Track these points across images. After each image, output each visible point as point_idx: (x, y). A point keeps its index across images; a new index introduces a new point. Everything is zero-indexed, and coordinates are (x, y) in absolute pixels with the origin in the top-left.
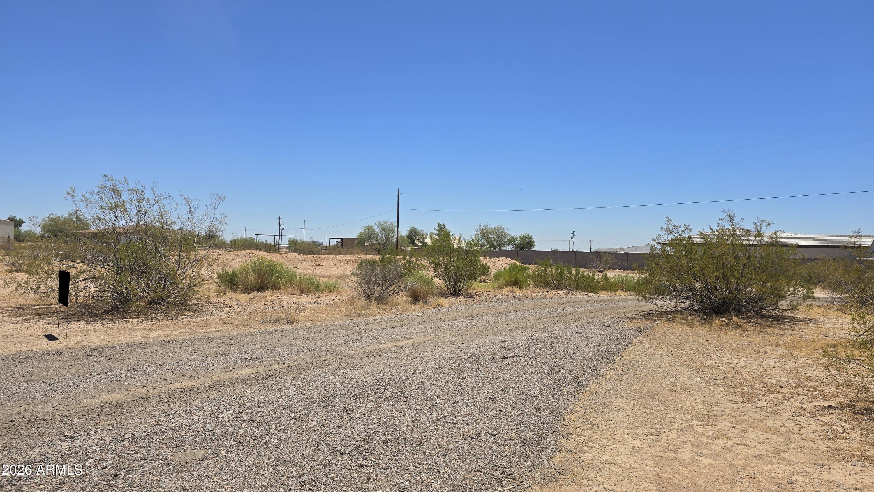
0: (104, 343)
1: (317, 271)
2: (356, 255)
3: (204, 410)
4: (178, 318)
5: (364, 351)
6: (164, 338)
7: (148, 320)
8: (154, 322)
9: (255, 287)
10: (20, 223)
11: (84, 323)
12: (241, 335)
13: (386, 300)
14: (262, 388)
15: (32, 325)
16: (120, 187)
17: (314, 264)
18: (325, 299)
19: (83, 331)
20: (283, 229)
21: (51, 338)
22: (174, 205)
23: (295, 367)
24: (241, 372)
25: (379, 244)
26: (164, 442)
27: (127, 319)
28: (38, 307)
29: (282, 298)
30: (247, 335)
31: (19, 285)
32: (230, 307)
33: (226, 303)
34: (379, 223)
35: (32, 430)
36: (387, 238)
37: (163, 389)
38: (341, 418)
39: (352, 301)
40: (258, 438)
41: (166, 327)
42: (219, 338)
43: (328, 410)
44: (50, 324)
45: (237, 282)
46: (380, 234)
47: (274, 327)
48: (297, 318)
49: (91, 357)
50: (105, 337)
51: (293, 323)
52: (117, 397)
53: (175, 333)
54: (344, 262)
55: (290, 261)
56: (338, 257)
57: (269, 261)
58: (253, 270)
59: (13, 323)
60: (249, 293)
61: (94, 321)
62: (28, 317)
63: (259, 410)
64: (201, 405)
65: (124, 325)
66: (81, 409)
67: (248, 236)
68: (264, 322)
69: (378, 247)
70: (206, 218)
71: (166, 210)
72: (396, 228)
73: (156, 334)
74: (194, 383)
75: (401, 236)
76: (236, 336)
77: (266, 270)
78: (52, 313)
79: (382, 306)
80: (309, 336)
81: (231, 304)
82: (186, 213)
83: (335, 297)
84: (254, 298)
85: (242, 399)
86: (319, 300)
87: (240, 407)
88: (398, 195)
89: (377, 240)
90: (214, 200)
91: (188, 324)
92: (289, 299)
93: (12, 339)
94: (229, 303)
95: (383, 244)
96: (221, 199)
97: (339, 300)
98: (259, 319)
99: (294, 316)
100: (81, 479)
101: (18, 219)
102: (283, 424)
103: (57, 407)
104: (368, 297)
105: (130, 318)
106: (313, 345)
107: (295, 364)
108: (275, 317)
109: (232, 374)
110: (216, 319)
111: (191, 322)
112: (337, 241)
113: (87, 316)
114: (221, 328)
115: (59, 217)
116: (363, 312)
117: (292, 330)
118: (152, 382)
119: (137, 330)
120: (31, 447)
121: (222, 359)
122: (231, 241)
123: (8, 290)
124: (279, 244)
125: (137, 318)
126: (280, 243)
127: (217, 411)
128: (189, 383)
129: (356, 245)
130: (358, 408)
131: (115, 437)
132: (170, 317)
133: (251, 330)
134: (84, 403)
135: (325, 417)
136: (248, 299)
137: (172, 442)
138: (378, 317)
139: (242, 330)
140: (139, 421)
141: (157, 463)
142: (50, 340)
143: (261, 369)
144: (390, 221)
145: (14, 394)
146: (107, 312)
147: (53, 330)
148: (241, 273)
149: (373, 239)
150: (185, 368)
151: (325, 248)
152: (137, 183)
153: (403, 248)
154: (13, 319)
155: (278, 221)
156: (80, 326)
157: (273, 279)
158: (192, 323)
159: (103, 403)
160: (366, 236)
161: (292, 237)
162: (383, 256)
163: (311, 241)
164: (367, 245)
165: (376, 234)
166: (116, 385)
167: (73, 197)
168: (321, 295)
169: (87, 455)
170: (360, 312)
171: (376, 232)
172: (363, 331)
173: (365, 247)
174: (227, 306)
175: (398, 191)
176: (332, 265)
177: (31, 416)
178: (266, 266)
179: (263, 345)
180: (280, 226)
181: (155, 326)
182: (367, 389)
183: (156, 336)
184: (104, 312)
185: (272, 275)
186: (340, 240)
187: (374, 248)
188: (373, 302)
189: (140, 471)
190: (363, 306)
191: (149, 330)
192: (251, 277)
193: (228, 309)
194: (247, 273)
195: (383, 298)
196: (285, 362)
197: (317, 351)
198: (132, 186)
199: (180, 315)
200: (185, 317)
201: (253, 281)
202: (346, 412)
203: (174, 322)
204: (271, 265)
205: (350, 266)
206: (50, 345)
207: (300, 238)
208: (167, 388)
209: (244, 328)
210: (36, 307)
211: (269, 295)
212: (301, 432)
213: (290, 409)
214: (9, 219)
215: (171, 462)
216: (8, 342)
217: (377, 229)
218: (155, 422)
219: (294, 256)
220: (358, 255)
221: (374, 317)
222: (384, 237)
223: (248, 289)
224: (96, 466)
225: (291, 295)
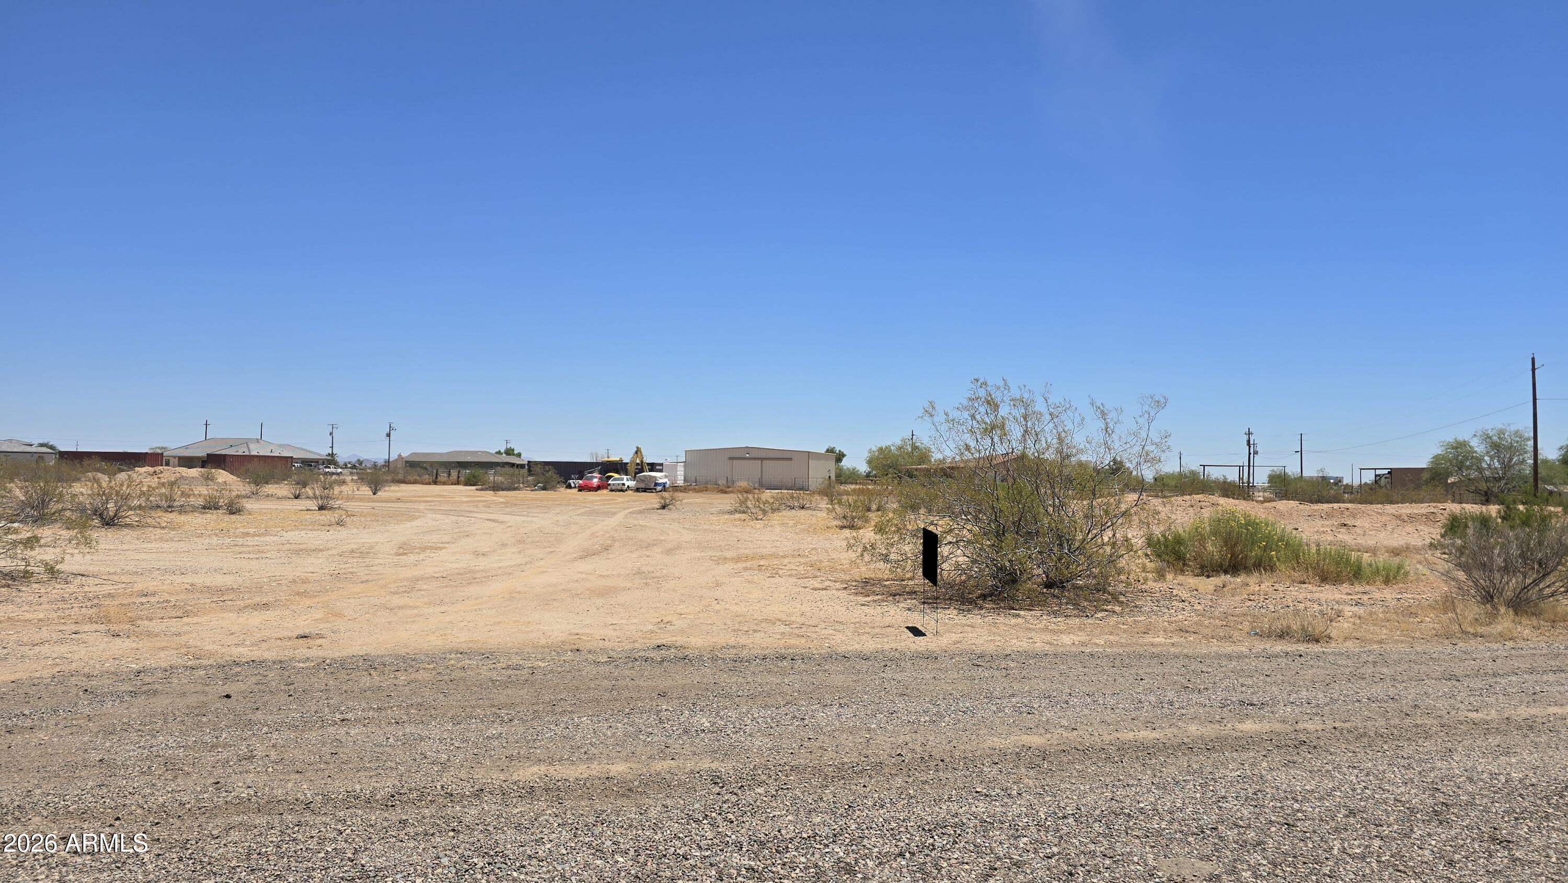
0: (990, 648)
1: (1344, 536)
2: (1435, 504)
3: (1188, 787)
4: (1096, 616)
5: (1506, 715)
6: (1083, 649)
7: (1048, 614)
8: (1059, 619)
9: (1221, 566)
10: (840, 457)
11: (955, 612)
12: (1219, 656)
13: (1536, 605)
14: (1290, 764)
15: (887, 610)
16: (997, 396)
17: (1336, 523)
18: (1377, 595)
19: (957, 624)
20: (1256, 453)
21: (916, 632)
22: (1077, 420)
23: (1349, 731)
24: (1239, 726)
25: (1487, 480)
26: (1134, 833)
27: (1016, 610)
28: (888, 583)
29: (1281, 589)
30: (1230, 657)
31: (865, 549)
32: (1183, 601)
33: (1175, 592)
34: (1485, 434)
35: (930, 774)
36: (1507, 467)
37: (1107, 738)
38: (1491, 856)
39: (1448, 604)
40: (1312, 861)
41: (1080, 629)
42: (1177, 657)
43: (1453, 833)
44: (909, 609)
45: (1184, 554)
46: (1487, 458)
47: (1279, 647)
48: (1326, 633)
49: (980, 670)
50: (990, 638)
51: (1317, 641)
52: (1035, 740)
53: (1098, 641)
54: (1406, 518)
55: (1282, 515)
56: (1390, 509)
57: (1246, 516)
58: (1214, 533)
59: (863, 605)
60: (1208, 577)
61: (969, 610)
62: (879, 597)
63: (1296, 806)
64: (1180, 778)
65: (1013, 621)
66: (988, 752)
67: (1186, 470)
68: (1256, 634)
69: (1483, 486)
70: (1135, 440)
71: (1066, 429)
72: (1531, 443)
73: (1066, 639)
74: (1155, 735)
75: (1546, 461)
76: (1206, 656)
77: (1239, 534)
78: (908, 593)
79: (1525, 621)
80: (1362, 670)
81: (1185, 595)
82: (1101, 433)
83: (1401, 593)
84: (1224, 586)
85: (1255, 779)
86: (1365, 597)
87: (1255, 794)
88: (1534, 370)
89: (1480, 470)
90: (1146, 408)
91: (1116, 626)
92: (1297, 593)
93: (867, 630)
94: (1180, 594)
95: (1498, 480)
96: (1160, 405)
97: (1412, 601)
98: (1246, 626)
99: (1319, 626)
100: (1019, 867)
101: (837, 452)
102: (1356, 843)
103: (954, 743)
104: (1488, 597)
105: (1020, 609)
106: (1378, 690)
107: (1348, 725)
108: (1278, 626)
109: (1222, 728)
110: (1161, 621)
111: (1119, 623)
112: (1379, 475)
113: (957, 601)
114: (1175, 639)
115: (890, 446)
116: (1481, 630)
117: (1319, 655)
118: (1085, 723)
119: (1034, 630)
120: (935, 801)
121: (1195, 697)
122: (1156, 479)
123: (852, 555)
124: (1249, 482)
125: (1031, 610)
126: (1251, 481)
127: (1212, 793)
128: (1146, 735)
129: (1427, 482)
130: (1526, 839)
131: (1051, 808)
132: (1082, 612)
133: (1236, 648)
134: (989, 743)
135: (1450, 846)
136: (1212, 588)
137: (1148, 836)
138: (1522, 644)
139: (1215, 647)
140: (1082, 788)
141: (1133, 868)
142: (915, 635)
143: (1278, 727)
144: (1513, 428)
145: (892, 713)
146: (984, 597)
147: (916, 620)
148: (1191, 538)
149: (1468, 468)
150: (1133, 706)
151: (1349, 489)
152: (1022, 387)
153: (1550, 487)
154: (861, 599)
155: (1246, 437)
156: (951, 616)
157: (1255, 553)
158: (1121, 626)
159: (1018, 747)
160: (1450, 461)
161: (1275, 469)
162: (1508, 507)
163: (1320, 475)
164: (1453, 483)
165: (1476, 458)
166: (1030, 721)
167: (931, 416)
168: (1368, 588)
169: (1017, 830)
170: (1472, 630)
171: (1476, 452)
172: (1491, 672)
173: (1449, 488)
174: (1178, 598)
175: (1533, 359)
176: (1379, 525)
177: (923, 751)
178: (1240, 526)
179: (1268, 679)
180: (1250, 447)
181: (1062, 627)
182: (1539, 802)
183: (1068, 643)
184: (979, 597)
185: (1253, 543)
186: (1386, 472)
187: (1474, 488)
188: (1503, 610)
189: (1107, 875)
190: (1477, 616)
191: (1054, 632)
192: (1210, 547)
193: (1181, 605)
194: (1202, 540)
195: (1528, 601)
196: (1324, 718)
197: (1392, 704)
198: (1015, 393)
199: (1098, 609)
200: (1106, 613)
201: (1215, 553)
202: (1499, 844)
203: (1090, 621)
204: (1250, 523)
205: (1420, 528)
206: (917, 642)
207: (1293, 470)
208: (1111, 737)
209: (1220, 643)
210: (886, 583)
211: (1253, 582)
212: (1401, 868)
213: (1365, 815)
214: (828, 451)
215: (1155, 871)
216: (864, 634)
217: (1478, 447)
218: (1109, 795)
219: (1290, 506)
220: (1439, 505)
221: (1510, 644)
222: (1497, 464)
223: (1207, 569)
224: (1036, 851)
225: (1300, 585)
